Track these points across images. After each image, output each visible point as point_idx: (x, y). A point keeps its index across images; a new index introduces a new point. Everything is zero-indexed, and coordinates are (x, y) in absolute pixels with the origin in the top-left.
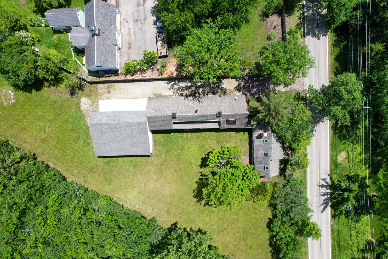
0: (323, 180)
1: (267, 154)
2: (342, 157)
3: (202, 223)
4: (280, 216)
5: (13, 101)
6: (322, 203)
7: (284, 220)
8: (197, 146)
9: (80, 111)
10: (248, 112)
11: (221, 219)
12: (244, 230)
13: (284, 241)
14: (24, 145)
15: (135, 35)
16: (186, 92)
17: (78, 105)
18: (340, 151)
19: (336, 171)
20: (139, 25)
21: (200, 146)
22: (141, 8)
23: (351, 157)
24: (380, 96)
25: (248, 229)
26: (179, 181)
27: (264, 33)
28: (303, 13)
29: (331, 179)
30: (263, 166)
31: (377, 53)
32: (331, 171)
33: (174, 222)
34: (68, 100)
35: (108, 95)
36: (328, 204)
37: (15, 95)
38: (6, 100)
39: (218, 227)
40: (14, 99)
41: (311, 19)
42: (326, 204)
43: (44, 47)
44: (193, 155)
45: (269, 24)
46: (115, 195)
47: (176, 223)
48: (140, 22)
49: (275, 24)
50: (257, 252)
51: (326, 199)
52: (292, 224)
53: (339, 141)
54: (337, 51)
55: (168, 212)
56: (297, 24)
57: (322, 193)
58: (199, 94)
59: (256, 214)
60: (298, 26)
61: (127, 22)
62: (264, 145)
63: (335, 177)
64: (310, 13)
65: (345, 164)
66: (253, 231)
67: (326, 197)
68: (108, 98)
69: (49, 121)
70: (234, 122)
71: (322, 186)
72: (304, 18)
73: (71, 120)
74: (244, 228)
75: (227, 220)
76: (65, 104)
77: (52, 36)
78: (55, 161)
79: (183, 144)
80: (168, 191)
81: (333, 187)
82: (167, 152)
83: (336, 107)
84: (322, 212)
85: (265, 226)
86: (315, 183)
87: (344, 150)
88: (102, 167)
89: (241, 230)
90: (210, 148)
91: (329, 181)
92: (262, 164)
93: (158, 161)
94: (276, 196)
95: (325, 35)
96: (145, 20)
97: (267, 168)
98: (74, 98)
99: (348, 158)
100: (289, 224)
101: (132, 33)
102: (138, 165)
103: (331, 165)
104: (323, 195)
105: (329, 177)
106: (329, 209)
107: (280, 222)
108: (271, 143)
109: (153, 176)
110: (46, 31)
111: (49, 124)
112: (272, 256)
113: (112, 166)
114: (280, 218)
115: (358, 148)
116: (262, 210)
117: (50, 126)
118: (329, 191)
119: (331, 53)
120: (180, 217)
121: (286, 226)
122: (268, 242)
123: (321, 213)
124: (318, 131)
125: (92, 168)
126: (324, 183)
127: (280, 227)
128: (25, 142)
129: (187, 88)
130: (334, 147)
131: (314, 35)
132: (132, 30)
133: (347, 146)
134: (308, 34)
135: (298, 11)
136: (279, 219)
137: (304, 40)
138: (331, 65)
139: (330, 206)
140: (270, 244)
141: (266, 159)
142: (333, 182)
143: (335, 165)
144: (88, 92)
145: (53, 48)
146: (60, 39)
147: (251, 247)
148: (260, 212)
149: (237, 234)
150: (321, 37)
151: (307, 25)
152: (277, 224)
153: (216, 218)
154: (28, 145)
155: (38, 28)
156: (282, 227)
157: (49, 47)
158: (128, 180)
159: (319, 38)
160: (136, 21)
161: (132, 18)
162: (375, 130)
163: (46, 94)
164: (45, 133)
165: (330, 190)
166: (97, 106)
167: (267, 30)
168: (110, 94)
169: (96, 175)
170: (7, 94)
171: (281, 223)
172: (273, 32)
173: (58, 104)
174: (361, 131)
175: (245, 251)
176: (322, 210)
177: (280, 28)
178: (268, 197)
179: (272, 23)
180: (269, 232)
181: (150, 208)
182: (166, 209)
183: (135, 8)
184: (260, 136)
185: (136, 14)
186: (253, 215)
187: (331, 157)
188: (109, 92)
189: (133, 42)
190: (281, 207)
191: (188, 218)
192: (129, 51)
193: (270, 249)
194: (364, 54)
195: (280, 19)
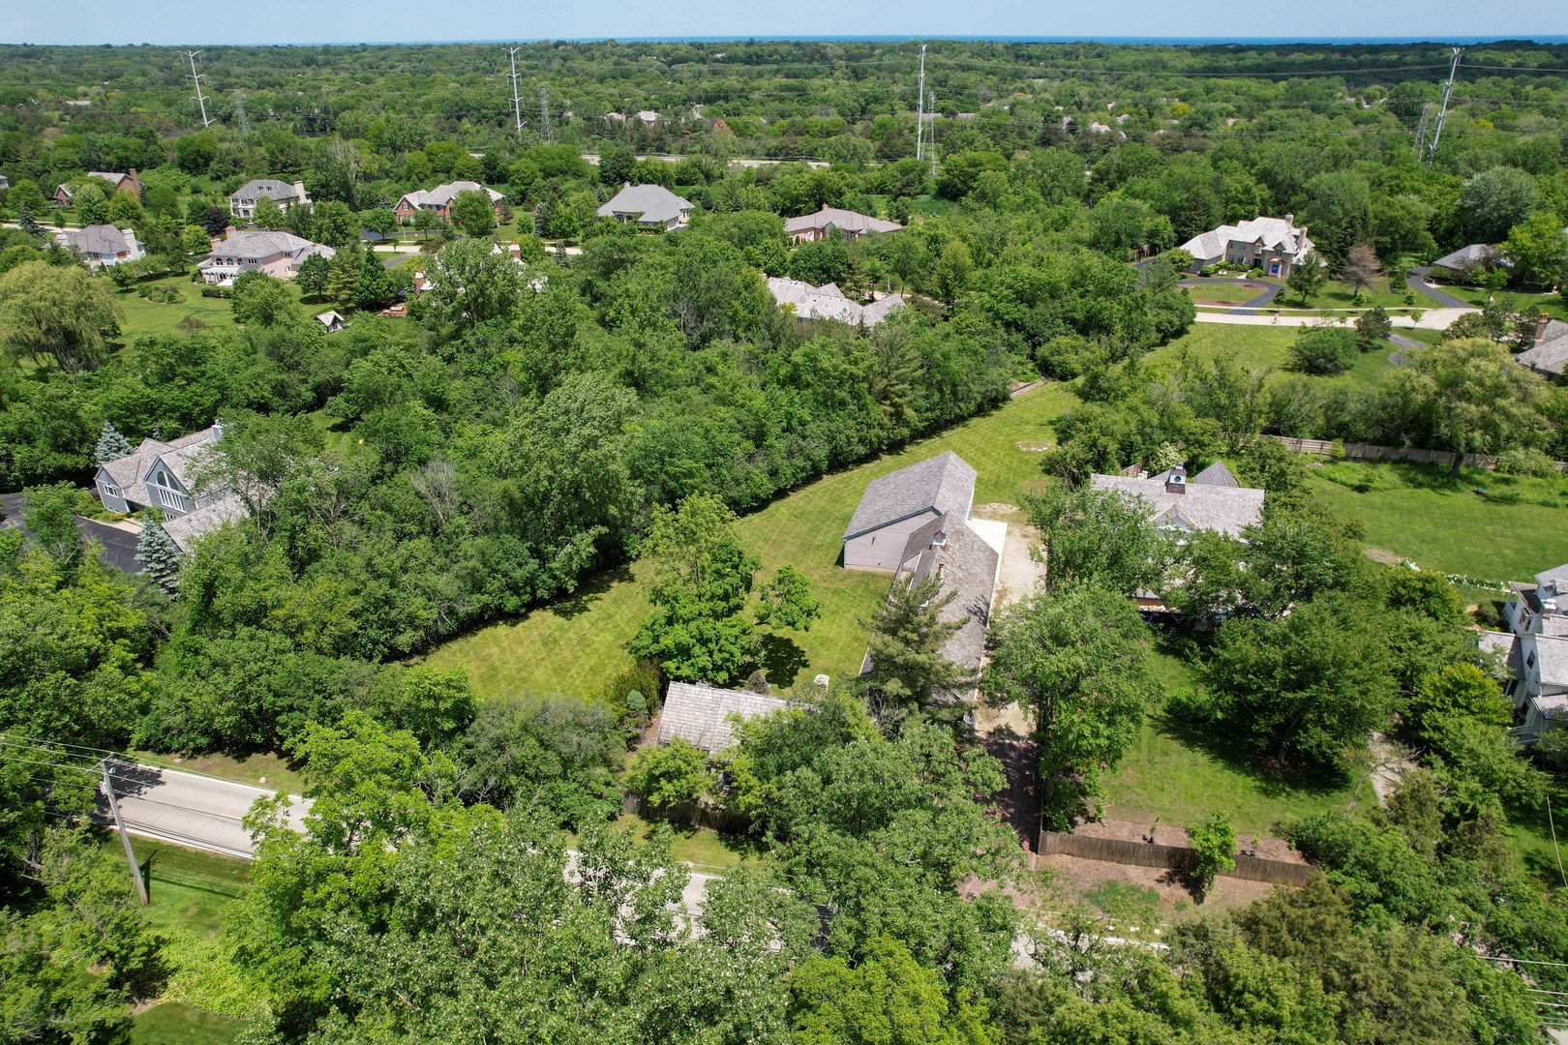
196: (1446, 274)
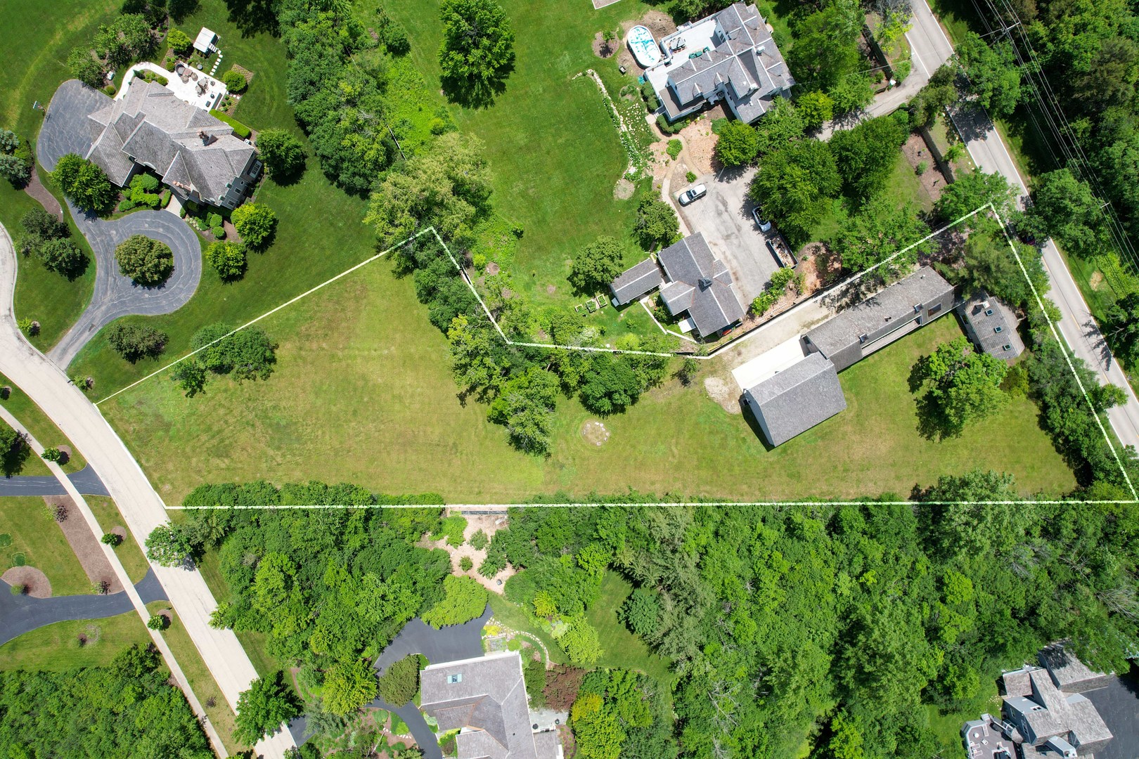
0: (1086, 325)
1: (999, 329)
2: (1095, 281)
3: (950, 468)
4: (1053, 402)
5: (607, 434)
6: (1100, 357)
7: (1062, 404)
8: (893, 366)
9: (710, 399)
10: (951, 288)
11: (972, 449)
12: (1013, 449)
13: (1080, 431)
14: (653, 487)
15: (735, 257)
16: (845, 300)
17: (704, 393)
18: (1089, 275)
19: (1097, 305)
20: (735, 241)
21: (897, 363)
22: (725, 216)
23: (1109, 274)
24: (1117, 185)
25: (1016, 445)
26: (892, 426)
27: (908, 169)
28: (947, 115)
29: (1096, 318)
30: (1000, 347)
31: (1084, 132)
32: (1090, 307)
33: (914, 485)
34: (685, 394)
35: (739, 359)
36: (1109, 355)
37: (606, 425)
38: (597, 438)
39: (974, 462)
40: (607, 431)
41: (963, 116)
42: (1107, 356)
43: (613, 337)
44: (894, 381)
45: (909, 153)
46: (814, 491)
47: (917, 485)
48: (733, 236)
49: (917, 148)
50: (1044, 470)
51: (1104, 349)
52: (1078, 404)
53: (1081, 261)
54: (1019, 140)
55: (898, 478)
56: (947, 134)
57: (1096, 343)
58: (864, 294)
59: (1017, 418)
60: (950, 136)
61: (715, 245)
62: (987, 318)
63: (1100, 314)
64: (957, 109)
65: (1105, 287)
66: (1024, 444)
67: (1101, 347)
68: (742, 363)
69: (673, 437)
70: (938, 309)
71: (1090, 334)
72: (951, 121)
73: (702, 420)
74: (1009, 446)
75: (982, 446)
76: (683, 401)
77: (617, 316)
78: (708, 488)
79: (873, 374)
80: (883, 447)
81: (1104, 328)
82: (857, 394)
83: (1068, 226)
84: (1107, 369)
85: (1037, 428)
86: (1077, 336)
87: (1093, 270)
88: (778, 462)
89: (1007, 451)
90: (912, 359)
91: (1094, 323)
92: (998, 344)
93: (851, 414)
94: (1036, 378)
95: (991, 128)
96: (739, 231)
97: (1008, 347)
98: (693, 388)
99: (1105, 278)
100: (1075, 406)
101: (730, 257)
102: (826, 434)
103: (1086, 300)
104: (1098, 345)
105: (1092, 318)
106: (1114, 361)
107: (1059, 411)
108: (998, 312)
109: (853, 438)
110: (605, 313)
111: (674, 441)
112: (1068, 465)
113: (792, 454)
114: (1056, 404)
115: (1114, 258)
116: (1021, 409)
117: (677, 443)
118: (1102, 337)
119: (1011, 149)
120: (918, 476)
121: (1071, 410)
122: (1054, 448)
123: (1106, 371)
124: (1044, 263)
125: (765, 470)
126: (1089, 329)
127: (1062, 417)
128: (653, 483)
129: (844, 294)
130: (1077, 274)
131: (977, 136)
132: (728, 253)
133: (1095, 263)
134: (968, 139)
135: (940, 115)
136: (1054, 407)
137: (967, 151)
138: (1019, 165)
139: (1114, 356)
140: (1059, 450)
141: (999, 335)
142: (1101, 322)
143: (1092, 297)
144: (709, 368)
145: (628, 332)
146: (630, 315)
147: (1033, 468)
148: (1020, 412)
149: (1005, 460)
150: (988, 134)
151: (961, 128)
152: (1055, 415)
153: (966, 452)
154: (658, 486)
155: (592, 315)
156: (1066, 415)
157: (620, 334)
158: (823, 461)
159: (985, 138)
160: (727, 237)
161: (720, 236)
162: (1127, 224)
163: (649, 402)
164: (674, 456)
165: (1103, 334)
166: (732, 380)
167: (909, 162)
168: (743, 356)
169: (775, 477)
170: (595, 430)
171: (1061, 411)
172: (918, 161)
173: (674, 406)
174: (1106, 232)
175: (1027, 477)
176: (1105, 367)
177: (926, 149)
178: (1025, 384)
179: (912, 149)
180: (1047, 434)
181: (870, 484)
182: (893, 475)
183: (718, 221)
184: (976, 310)
185: (722, 228)
186: (1013, 421)
187: (1081, 288)
188: (739, 354)
189: (739, 269)
190: (1050, 390)
191: (929, 471)
192: (740, 284)
193: (1061, 457)
194: (1064, 136)
195: (920, 139)
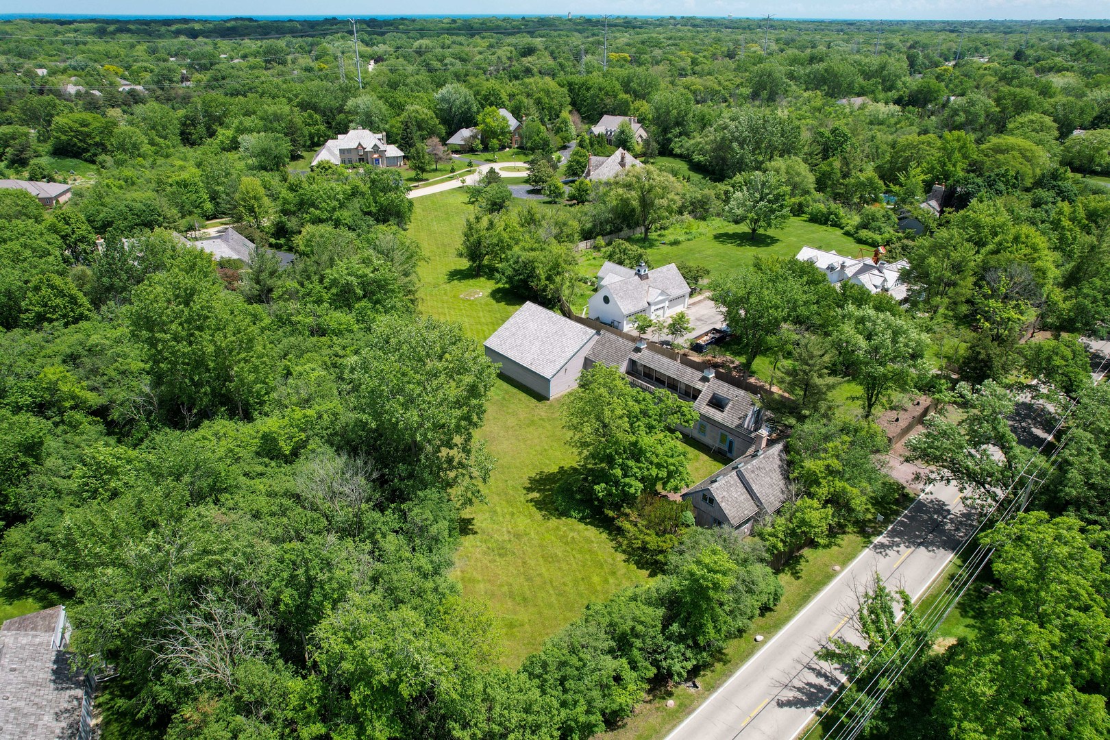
6: (798, 683)
36: (815, 701)
37: (481, 297)
42: (809, 697)
51: (820, 688)
57: (818, 668)
67: (821, 681)
84: (781, 704)
104: (818, 673)
106: (808, 716)
118: (843, 679)
123: (774, 703)
139: (819, 714)
165: (850, 680)
176: (784, 699)
196: (458, 148)
